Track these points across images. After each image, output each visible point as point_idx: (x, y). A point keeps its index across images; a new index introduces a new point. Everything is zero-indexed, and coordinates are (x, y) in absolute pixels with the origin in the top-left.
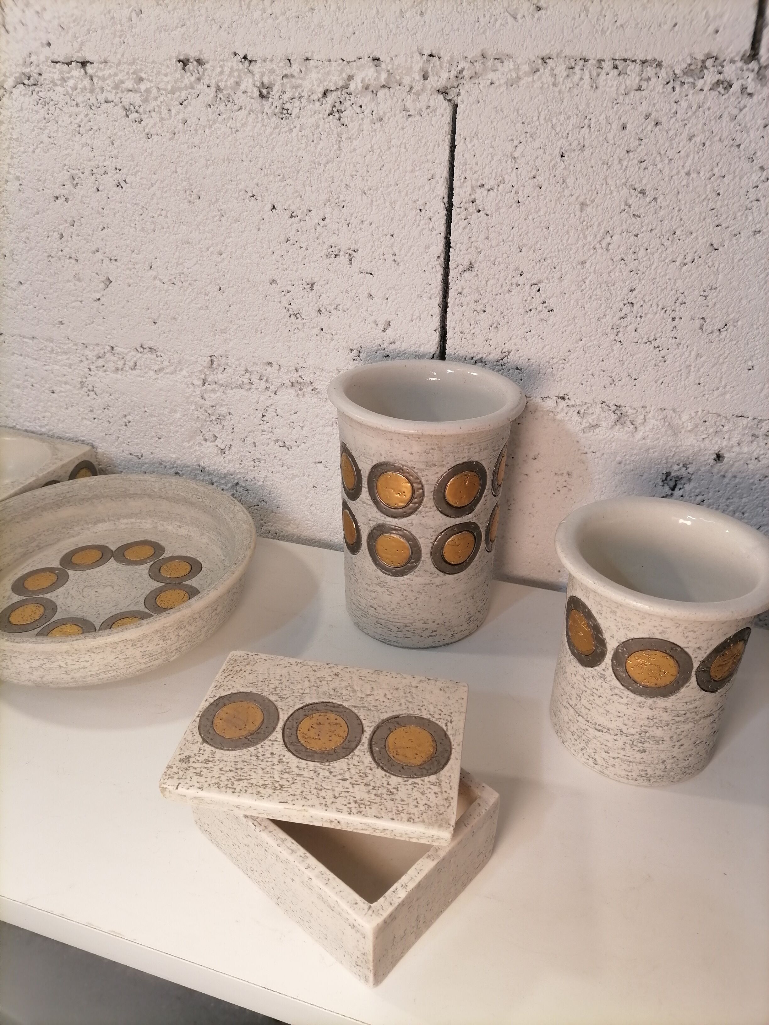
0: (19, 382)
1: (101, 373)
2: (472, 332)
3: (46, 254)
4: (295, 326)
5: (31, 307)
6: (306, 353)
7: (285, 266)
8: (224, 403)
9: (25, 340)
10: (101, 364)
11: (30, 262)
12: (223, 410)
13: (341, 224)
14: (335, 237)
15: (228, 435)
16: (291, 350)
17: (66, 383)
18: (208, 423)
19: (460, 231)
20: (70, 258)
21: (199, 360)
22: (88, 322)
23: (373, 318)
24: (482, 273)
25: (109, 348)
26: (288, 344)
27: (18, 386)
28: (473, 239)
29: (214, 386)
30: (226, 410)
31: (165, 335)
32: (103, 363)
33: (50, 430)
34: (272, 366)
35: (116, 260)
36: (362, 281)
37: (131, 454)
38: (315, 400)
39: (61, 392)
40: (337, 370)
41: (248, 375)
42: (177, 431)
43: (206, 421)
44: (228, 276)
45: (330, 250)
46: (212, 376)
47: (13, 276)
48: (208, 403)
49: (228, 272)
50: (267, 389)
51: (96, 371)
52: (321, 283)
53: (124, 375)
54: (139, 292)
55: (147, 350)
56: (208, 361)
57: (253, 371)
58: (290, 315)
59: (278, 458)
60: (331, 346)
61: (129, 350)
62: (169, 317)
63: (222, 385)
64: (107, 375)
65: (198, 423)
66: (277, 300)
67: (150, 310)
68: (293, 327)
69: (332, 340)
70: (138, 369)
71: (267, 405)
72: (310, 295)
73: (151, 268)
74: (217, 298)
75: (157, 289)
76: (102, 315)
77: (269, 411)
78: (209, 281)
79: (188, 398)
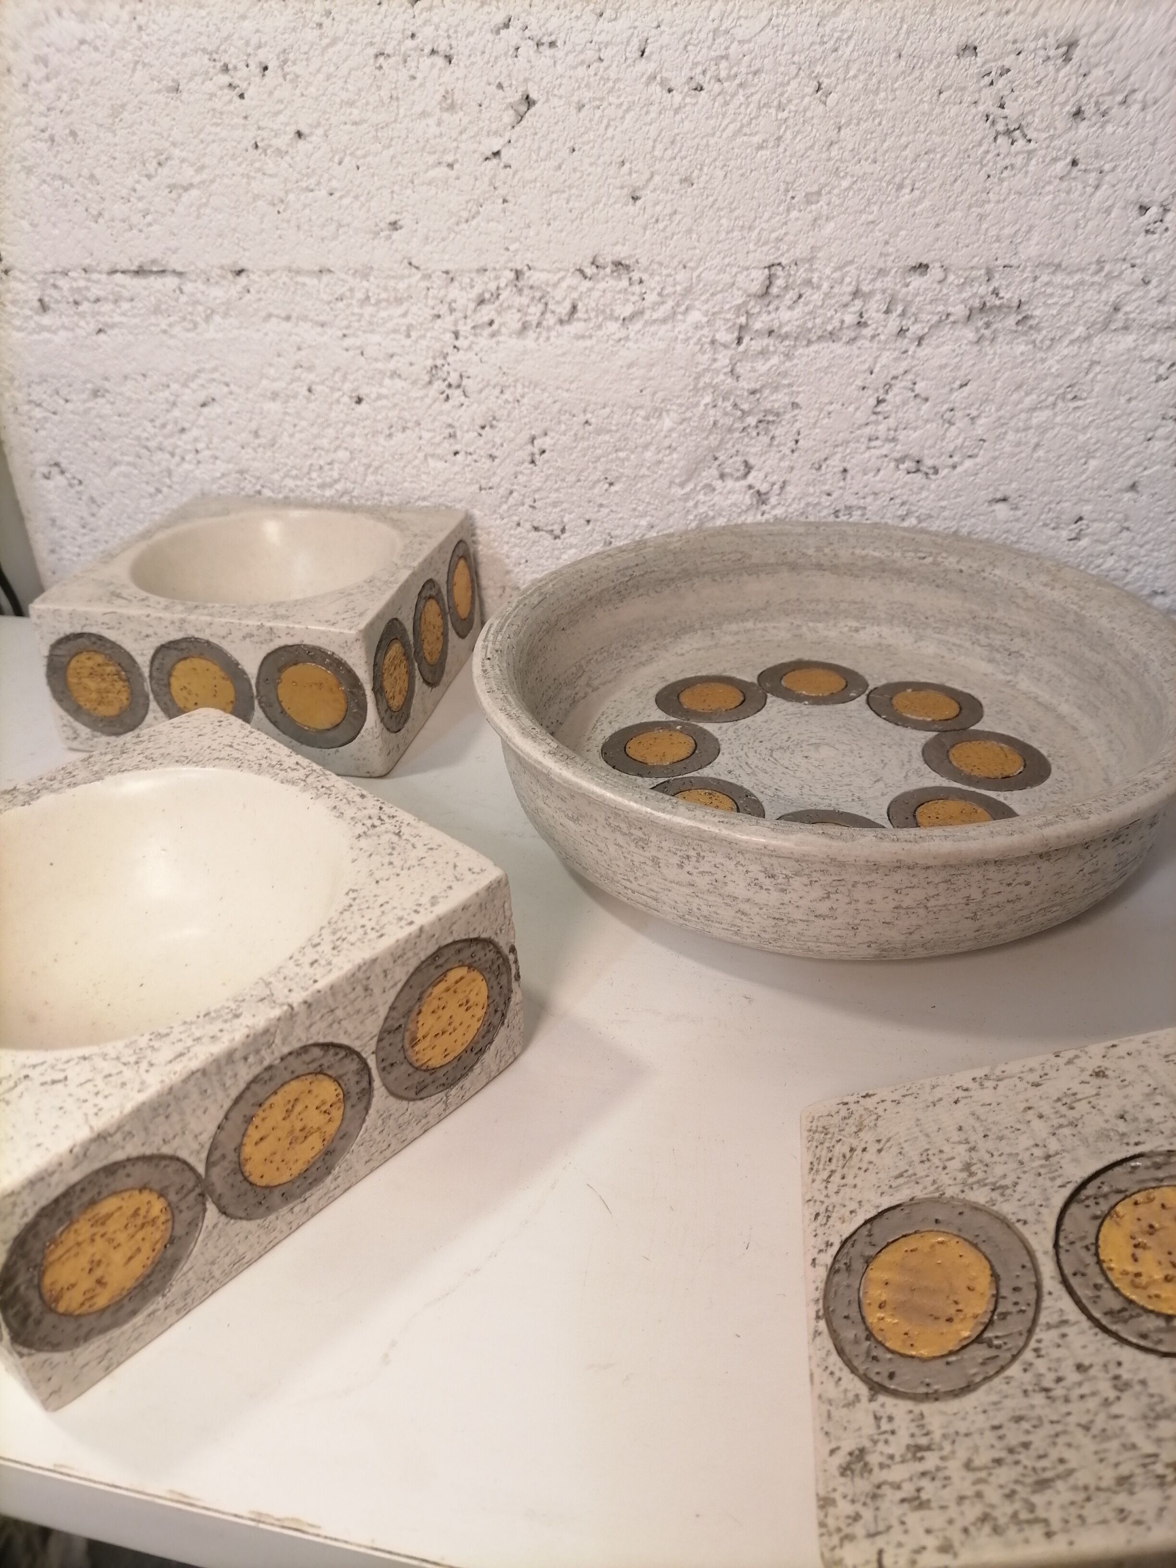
0: (278, 386)
1: (483, 341)
3: (372, 51)
4: (1007, 162)
5: (324, 193)
6: (1024, 228)
8: (785, 382)
9: (300, 279)
10: (486, 319)
11: (328, 77)
12: (778, 400)
15: (782, 459)
16: (984, 226)
17: (395, 374)
18: (737, 434)
20: (433, 52)
21: (740, 278)
22: (465, 214)
25: (512, 275)
26: (979, 210)
27: (275, 396)
29: (766, 341)
30: (787, 399)
31: (661, 226)
32: (493, 315)
33: (345, 492)
34: (923, 274)
35: (552, 44)
37: (536, 529)
38: (1021, 347)
39: (379, 397)
40: (1099, 262)
41: (858, 304)
42: (660, 462)
43: (730, 430)
44: (846, 51)
46: (765, 317)
47: (282, 118)
48: (745, 385)
49: (850, 38)
50: (902, 332)
51: (471, 338)
52: (1094, 39)
53: (541, 340)
54: (605, 121)
55: (608, 270)
56: (759, 276)
57: (872, 293)
58: (998, 134)
59: (898, 501)
60: (1094, 204)
61: (562, 274)
62: (677, 178)
63: (786, 337)
64: (498, 343)
65: (711, 438)
66: (968, 99)
67: (627, 165)
68: (1001, 164)
69: (1097, 187)
70: (579, 320)
71: (894, 373)
72: (1062, 74)
73: (643, 53)
74: (809, 114)
75: (652, 108)
76: (502, 191)
77: (895, 390)
78: (793, 69)
79: (697, 378)
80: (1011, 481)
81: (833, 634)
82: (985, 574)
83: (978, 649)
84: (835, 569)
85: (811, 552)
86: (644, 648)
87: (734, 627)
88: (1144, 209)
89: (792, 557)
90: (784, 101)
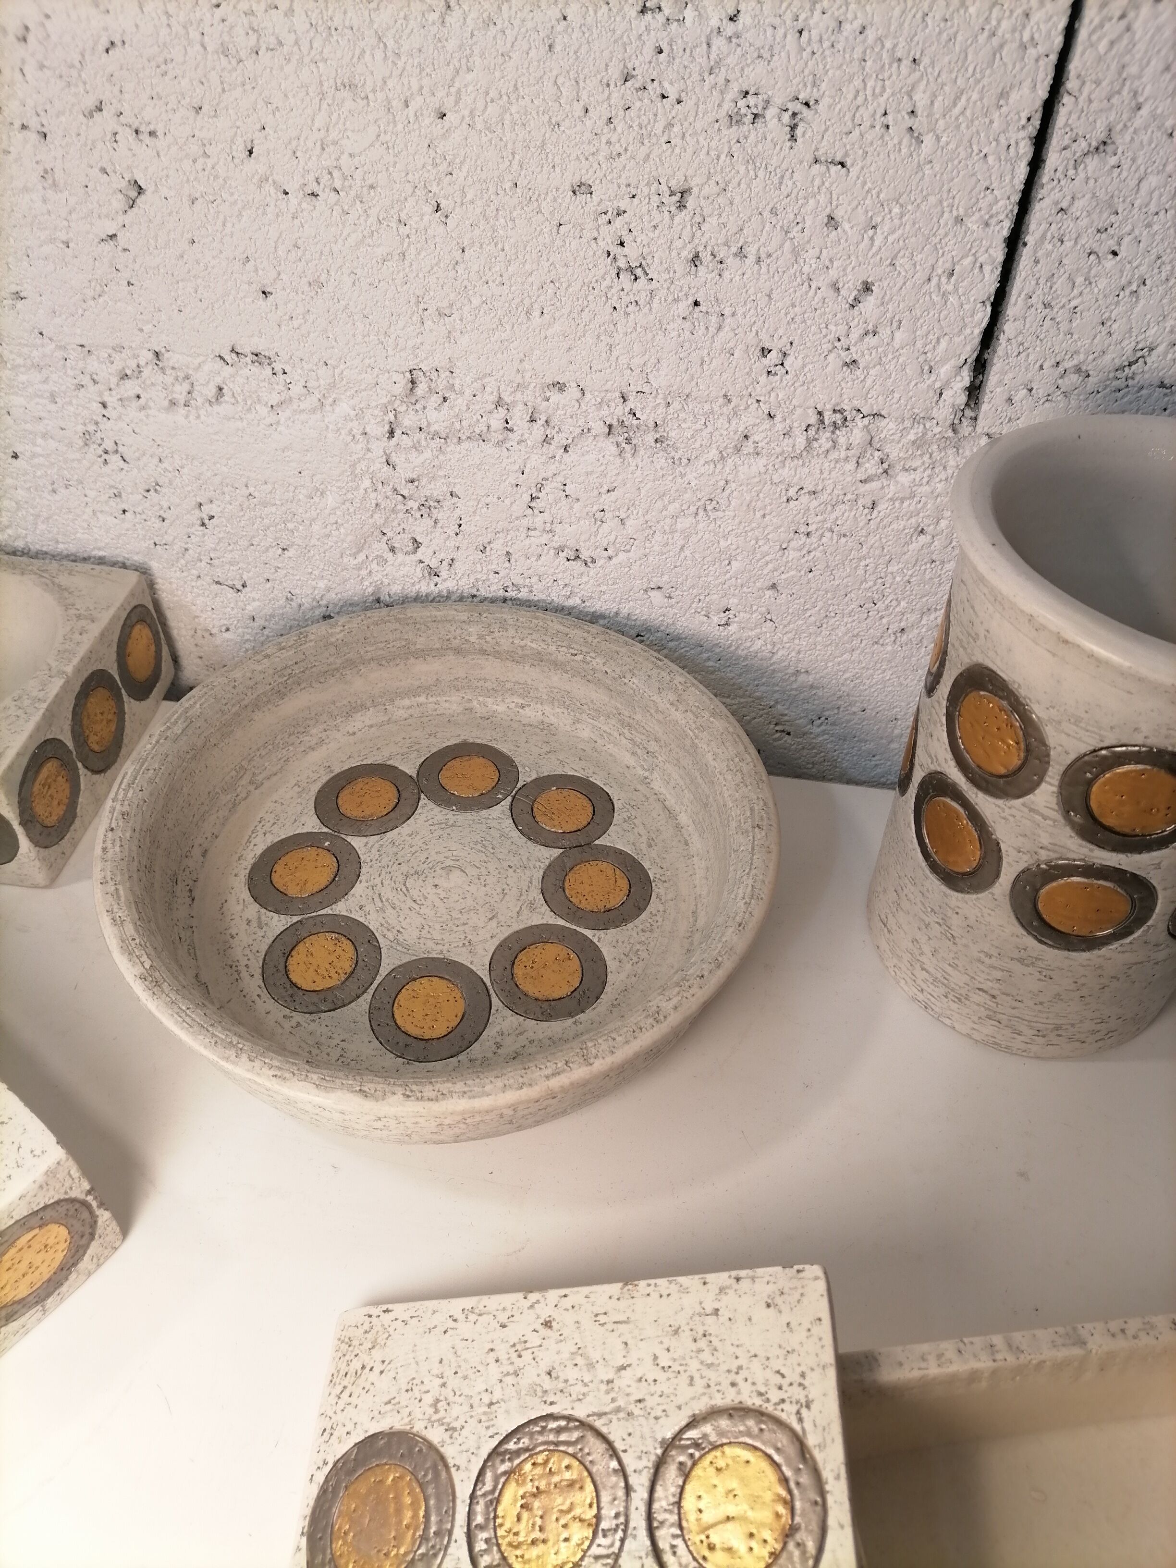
1: (132, 412)
2: (1074, 303)
4: (630, 298)
6: (653, 360)
7: (617, 148)
8: (441, 473)
10: (132, 393)
12: (437, 489)
13: (780, 32)
14: (761, 67)
15: (446, 539)
16: (615, 353)
17: (47, 436)
18: (401, 515)
19: (1102, 47)
20: (24, 127)
21: (382, 379)
22: (90, 293)
23: (833, 274)
24: (1134, 160)
25: (151, 356)
28: (1133, 70)
29: (417, 437)
30: (445, 488)
31: (296, 323)
32: (138, 391)
34: (561, 391)
35: (152, 134)
36: (817, 182)
37: (218, 583)
38: (661, 461)
40: (725, 396)
41: (502, 412)
42: (328, 536)
43: (394, 511)
44: (460, 175)
45: (742, 103)
46: (412, 416)
48: (402, 474)
49: (462, 163)
50: (547, 440)
51: (120, 409)
52: (706, 191)
53: (191, 418)
54: (221, 217)
55: (248, 360)
56: (403, 381)
57: (515, 402)
58: (619, 269)
59: (561, 583)
60: (717, 344)
61: (202, 358)
62: (304, 280)
63: (436, 435)
64: (147, 416)
65: (376, 516)
66: (588, 235)
67: (252, 262)
68: (626, 300)
69: (719, 328)
70: (227, 402)
71: (544, 475)
72: (677, 220)
73: (251, 152)
74: (430, 232)
75: (268, 209)
76: (126, 275)
77: (547, 489)
78: (409, 189)
79: (353, 466)
80: (662, 574)
81: (501, 708)
82: (626, 681)
83: (624, 741)
84: (497, 655)
85: (473, 639)
86: (314, 731)
87: (406, 702)
88: (765, 352)
89: (456, 643)
90: (403, 217)
